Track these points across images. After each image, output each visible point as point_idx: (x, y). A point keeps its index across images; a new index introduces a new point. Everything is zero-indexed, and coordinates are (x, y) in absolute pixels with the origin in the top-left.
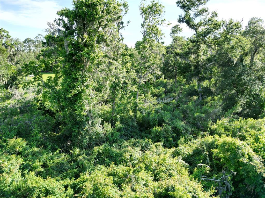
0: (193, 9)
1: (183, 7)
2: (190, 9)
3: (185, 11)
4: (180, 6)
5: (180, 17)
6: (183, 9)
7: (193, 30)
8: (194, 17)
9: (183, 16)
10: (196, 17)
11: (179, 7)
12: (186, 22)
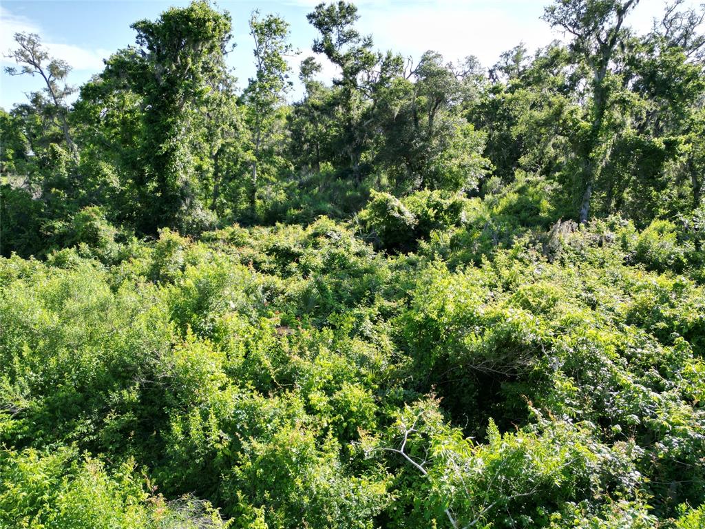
0: (334, 29)
1: (319, 25)
2: (331, 30)
3: (324, 33)
4: (315, 24)
5: (315, 42)
6: (320, 28)
7: (338, 65)
8: (338, 44)
9: (320, 42)
10: (340, 45)
11: (312, 25)
12: (325, 52)
